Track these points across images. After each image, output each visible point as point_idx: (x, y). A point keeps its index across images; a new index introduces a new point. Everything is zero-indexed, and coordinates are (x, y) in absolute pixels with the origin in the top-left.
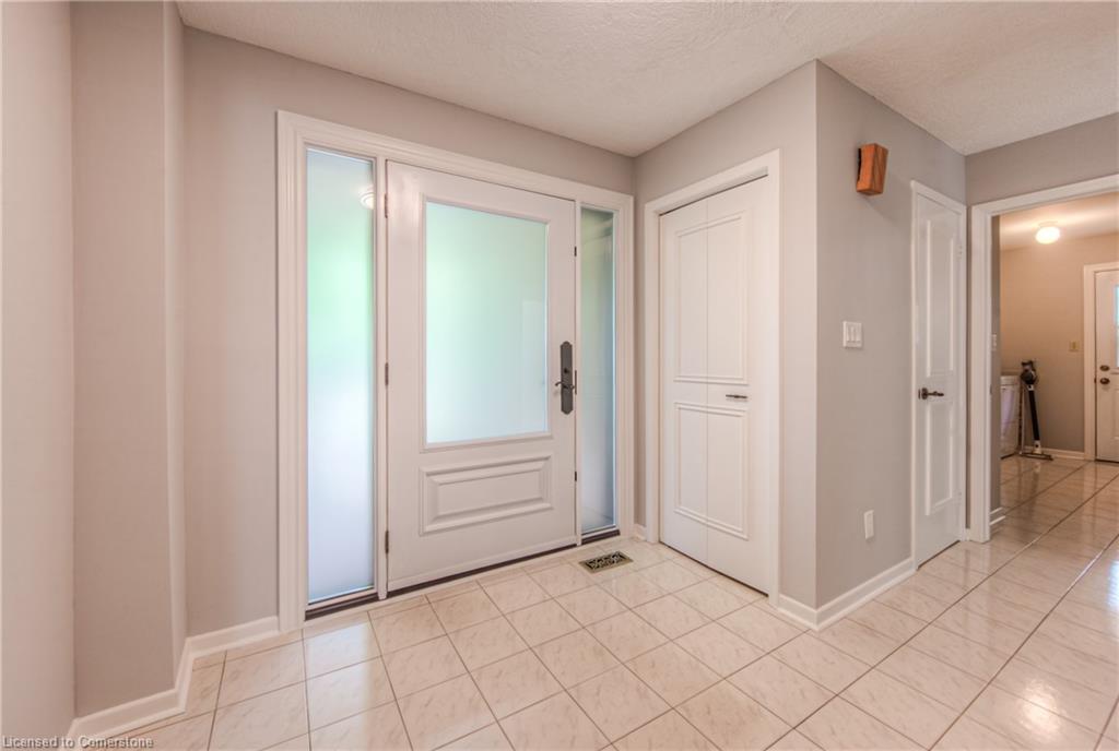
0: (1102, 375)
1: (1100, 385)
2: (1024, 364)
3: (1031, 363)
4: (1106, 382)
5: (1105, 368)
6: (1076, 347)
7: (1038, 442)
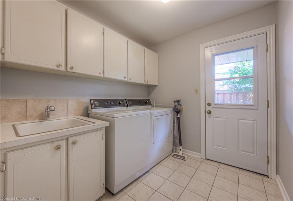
0: (208, 108)
1: (207, 114)
2: (175, 102)
3: (178, 101)
4: (210, 112)
5: (209, 105)
6: (197, 92)
7: (181, 147)
